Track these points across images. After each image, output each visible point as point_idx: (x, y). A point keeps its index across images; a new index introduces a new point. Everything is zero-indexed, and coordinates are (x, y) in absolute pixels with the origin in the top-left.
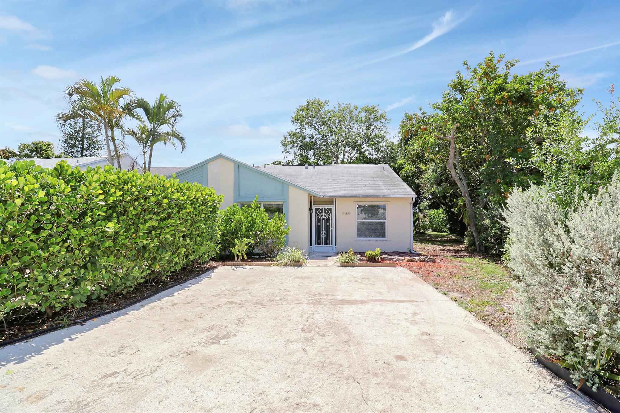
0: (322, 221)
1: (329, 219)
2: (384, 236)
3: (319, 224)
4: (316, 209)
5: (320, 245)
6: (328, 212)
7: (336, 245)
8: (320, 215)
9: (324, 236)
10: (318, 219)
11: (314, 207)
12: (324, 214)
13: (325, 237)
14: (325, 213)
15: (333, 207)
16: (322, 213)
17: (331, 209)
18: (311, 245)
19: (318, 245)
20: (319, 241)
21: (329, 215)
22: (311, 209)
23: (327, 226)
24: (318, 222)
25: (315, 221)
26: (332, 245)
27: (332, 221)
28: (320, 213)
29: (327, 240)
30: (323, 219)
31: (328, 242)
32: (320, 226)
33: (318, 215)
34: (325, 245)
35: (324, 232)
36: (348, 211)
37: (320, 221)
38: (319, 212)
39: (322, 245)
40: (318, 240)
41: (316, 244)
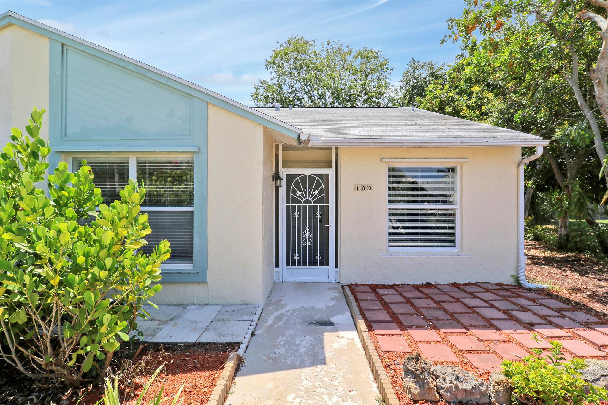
0: (305, 207)
1: (320, 201)
2: (452, 244)
3: (296, 214)
4: (290, 178)
5: (299, 264)
6: (318, 184)
7: (336, 266)
8: (298, 193)
9: (308, 244)
10: (295, 201)
11: (284, 173)
12: (308, 190)
13: (310, 247)
14: (311, 186)
15: (331, 172)
16: (305, 186)
17: (325, 178)
18: (277, 265)
19: (294, 264)
20: (296, 257)
21: (321, 192)
22: (277, 177)
23: (316, 218)
24: (294, 210)
25: (288, 208)
26: (327, 264)
27: (327, 207)
28: (299, 188)
29: (316, 253)
30: (307, 202)
31: (318, 257)
32: (299, 218)
33: (294, 191)
34: (310, 264)
35: (308, 234)
36: (366, 182)
37: (299, 207)
38: (297, 185)
39: (305, 264)
40: (294, 253)
41: (288, 264)
